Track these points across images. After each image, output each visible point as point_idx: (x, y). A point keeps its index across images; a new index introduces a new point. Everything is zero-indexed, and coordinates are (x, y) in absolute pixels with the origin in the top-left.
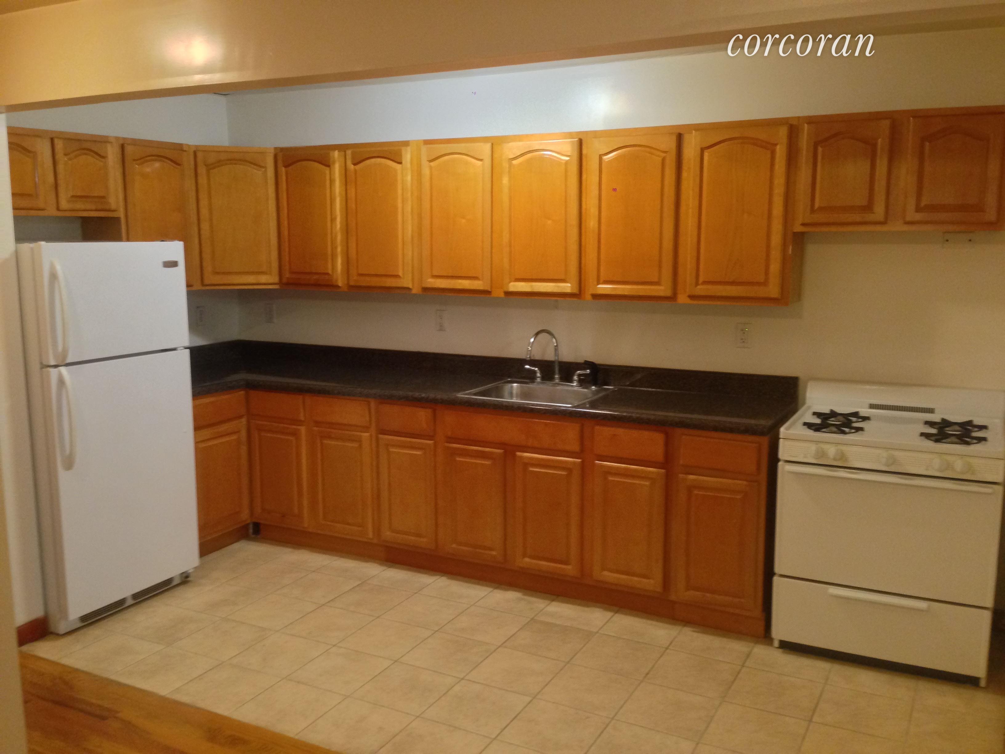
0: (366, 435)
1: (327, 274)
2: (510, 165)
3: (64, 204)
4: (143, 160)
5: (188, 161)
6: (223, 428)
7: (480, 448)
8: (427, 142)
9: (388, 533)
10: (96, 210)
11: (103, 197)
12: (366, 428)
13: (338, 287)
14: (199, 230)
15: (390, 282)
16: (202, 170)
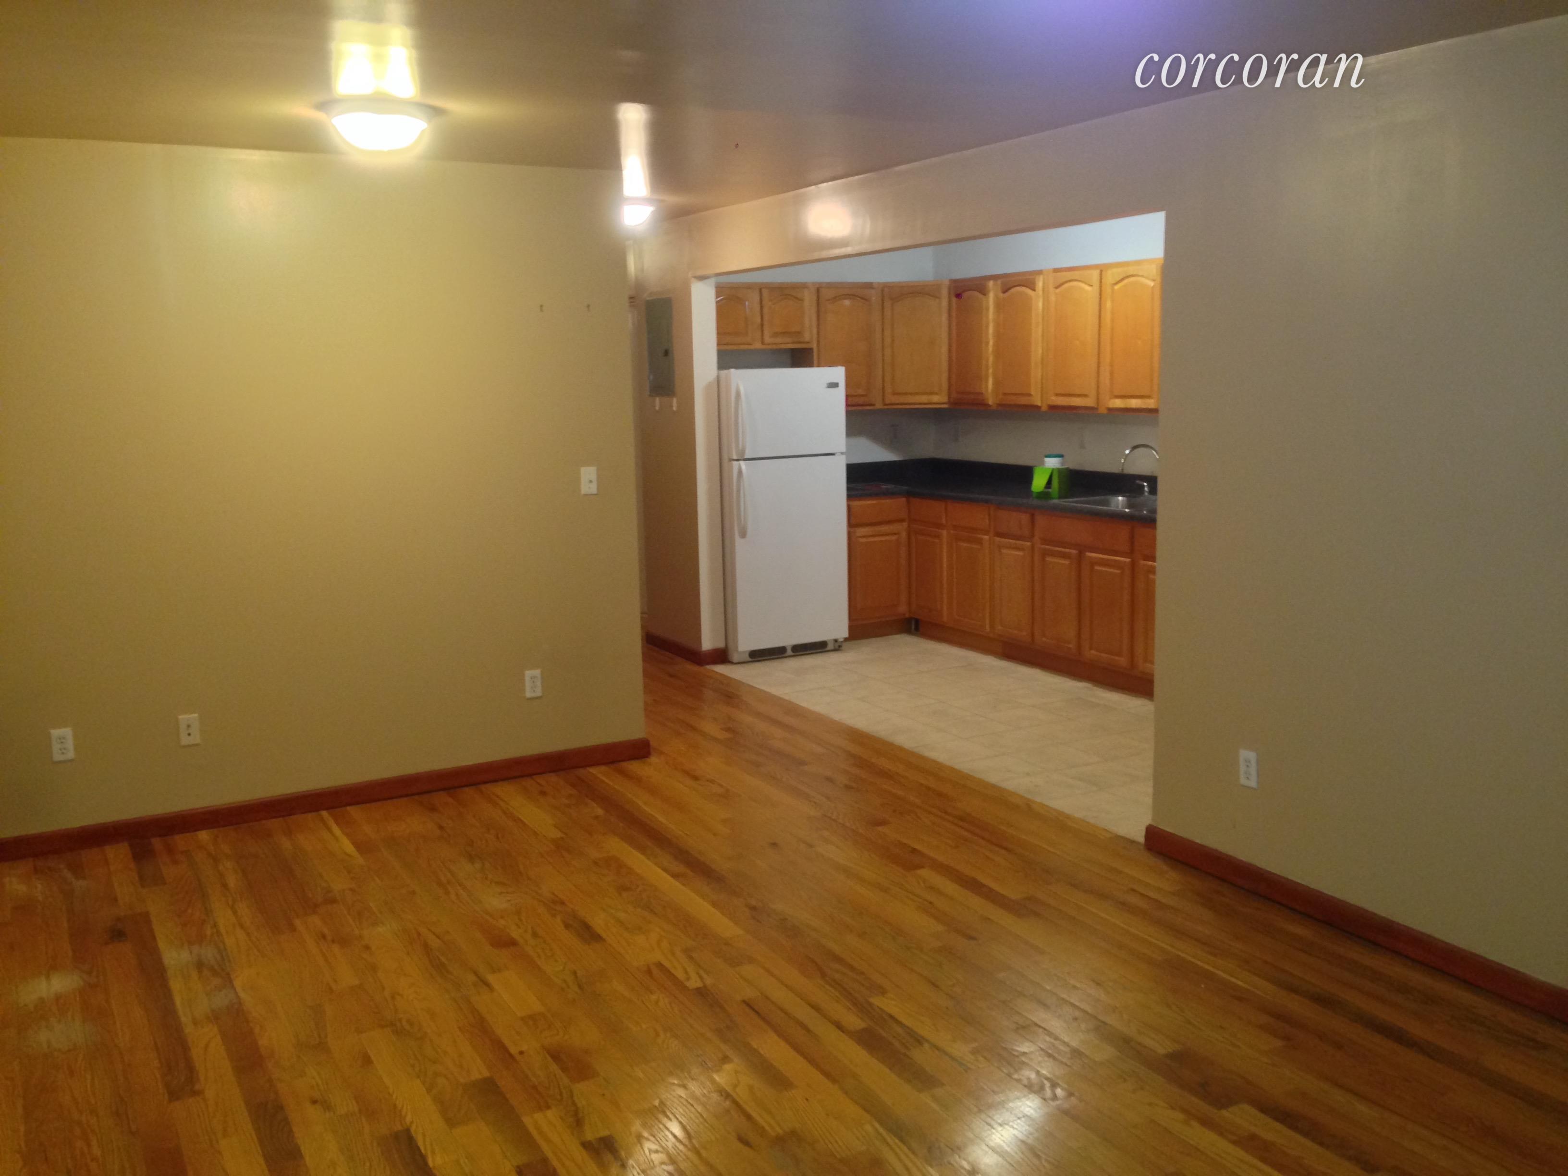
0: (986, 537)
1: (982, 393)
2: (1113, 290)
3: (767, 339)
4: (835, 299)
5: (875, 299)
6: (885, 528)
7: (1063, 550)
8: (1056, 270)
9: (1000, 628)
10: (793, 343)
11: (799, 333)
12: (987, 532)
13: (988, 405)
14: (883, 355)
15: (1023, 401)
16: (888, 304)
